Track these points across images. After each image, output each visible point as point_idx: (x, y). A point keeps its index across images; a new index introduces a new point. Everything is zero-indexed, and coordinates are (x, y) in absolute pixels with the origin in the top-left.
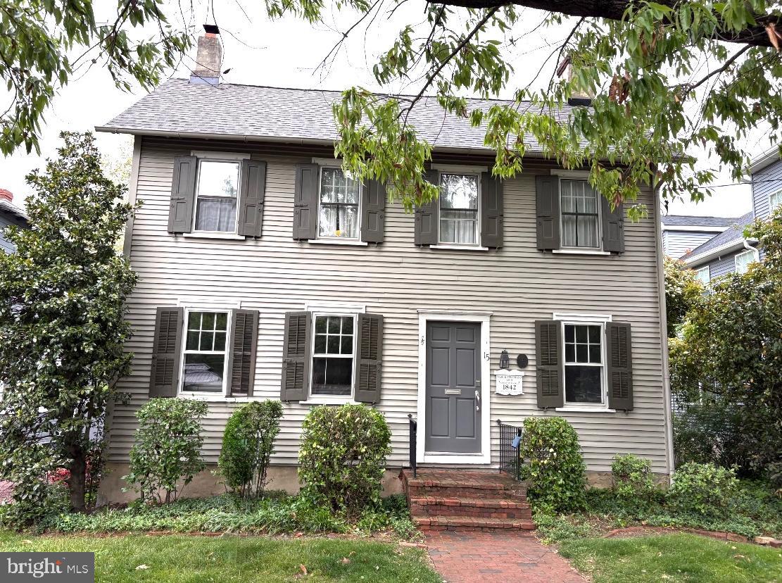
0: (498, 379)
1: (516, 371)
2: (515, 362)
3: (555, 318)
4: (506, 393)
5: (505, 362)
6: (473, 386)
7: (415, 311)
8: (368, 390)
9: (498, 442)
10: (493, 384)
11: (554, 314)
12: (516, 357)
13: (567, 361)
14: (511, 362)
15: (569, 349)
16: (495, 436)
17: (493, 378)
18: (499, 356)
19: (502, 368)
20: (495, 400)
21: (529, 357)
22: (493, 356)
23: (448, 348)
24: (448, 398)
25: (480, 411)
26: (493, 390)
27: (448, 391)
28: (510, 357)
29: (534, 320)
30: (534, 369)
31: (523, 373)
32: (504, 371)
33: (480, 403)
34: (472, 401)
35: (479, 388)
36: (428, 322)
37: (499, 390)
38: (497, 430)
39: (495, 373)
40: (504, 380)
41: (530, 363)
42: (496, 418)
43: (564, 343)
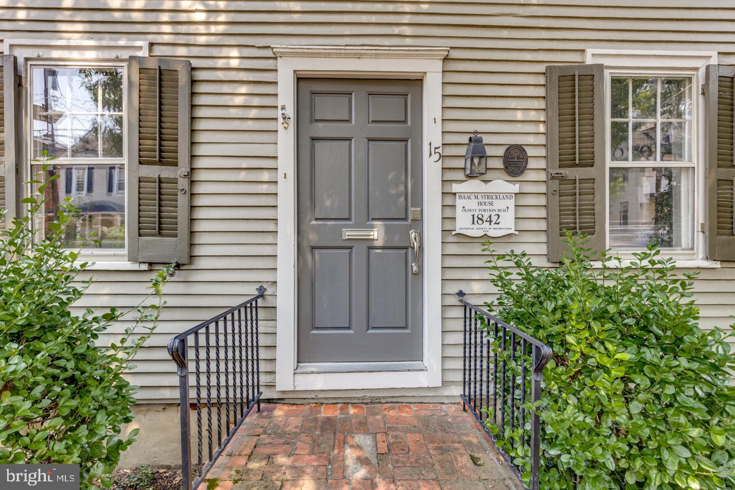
0: (459, 203)
1: (501, 185)
2: (499, 164)
3: (589, 60)
4: (476, 231)
5: (476, 161)
6: (405, 219)
7: (268, 53)
8: (160, 234)
9: (459, 338)
10: (448, 213)
11: (589, 52)
12: (501, 151)
13: (614, 158)
14: (492, 163)
15: (619, 133)
16: (451, 325)
17: (449, 201)
18: (462, 151)
19: (470, 177)
20: (452, 249)
21: (530, 152)
22: (449, 151)
23: (350, 139)
24: (351, 248)
25: (420, 274)
26: (448, 227)
27: (348, 234)
28: (489, 151)
29: (542, 68)
30: (542, 176)
31: (516, 188)
32: (474, 185)
33: (419, 256)
34: (404, 251)
35: (418, 222)
36: (301, 79)
37: (463, 224)
38: (459, 313)
39: (456, 188)
40: (472, 204)
41: (532, 164)
42: (454, 288)
43: (608, 120)
